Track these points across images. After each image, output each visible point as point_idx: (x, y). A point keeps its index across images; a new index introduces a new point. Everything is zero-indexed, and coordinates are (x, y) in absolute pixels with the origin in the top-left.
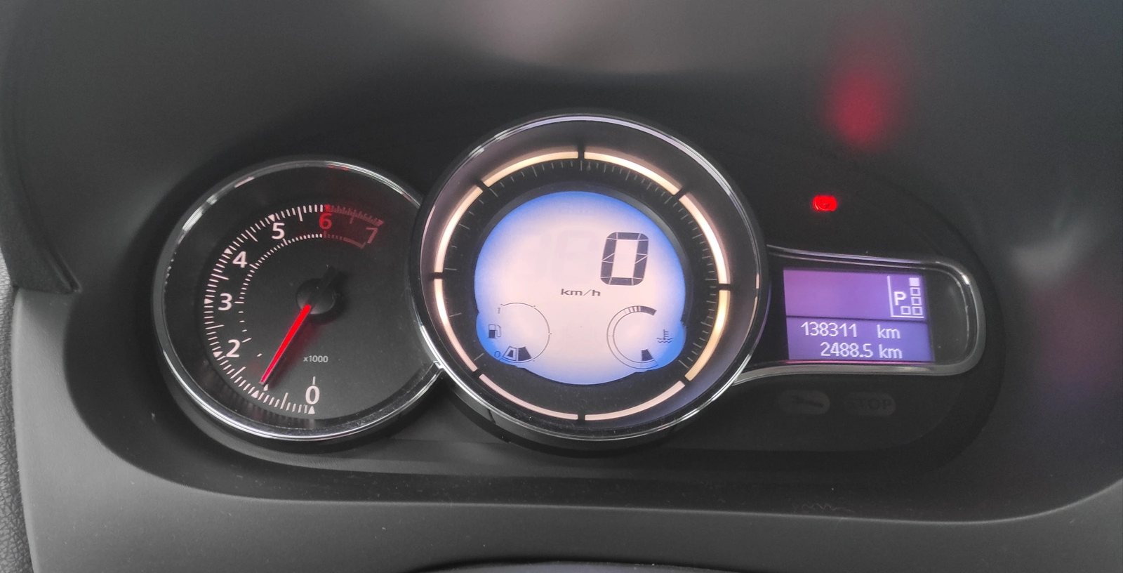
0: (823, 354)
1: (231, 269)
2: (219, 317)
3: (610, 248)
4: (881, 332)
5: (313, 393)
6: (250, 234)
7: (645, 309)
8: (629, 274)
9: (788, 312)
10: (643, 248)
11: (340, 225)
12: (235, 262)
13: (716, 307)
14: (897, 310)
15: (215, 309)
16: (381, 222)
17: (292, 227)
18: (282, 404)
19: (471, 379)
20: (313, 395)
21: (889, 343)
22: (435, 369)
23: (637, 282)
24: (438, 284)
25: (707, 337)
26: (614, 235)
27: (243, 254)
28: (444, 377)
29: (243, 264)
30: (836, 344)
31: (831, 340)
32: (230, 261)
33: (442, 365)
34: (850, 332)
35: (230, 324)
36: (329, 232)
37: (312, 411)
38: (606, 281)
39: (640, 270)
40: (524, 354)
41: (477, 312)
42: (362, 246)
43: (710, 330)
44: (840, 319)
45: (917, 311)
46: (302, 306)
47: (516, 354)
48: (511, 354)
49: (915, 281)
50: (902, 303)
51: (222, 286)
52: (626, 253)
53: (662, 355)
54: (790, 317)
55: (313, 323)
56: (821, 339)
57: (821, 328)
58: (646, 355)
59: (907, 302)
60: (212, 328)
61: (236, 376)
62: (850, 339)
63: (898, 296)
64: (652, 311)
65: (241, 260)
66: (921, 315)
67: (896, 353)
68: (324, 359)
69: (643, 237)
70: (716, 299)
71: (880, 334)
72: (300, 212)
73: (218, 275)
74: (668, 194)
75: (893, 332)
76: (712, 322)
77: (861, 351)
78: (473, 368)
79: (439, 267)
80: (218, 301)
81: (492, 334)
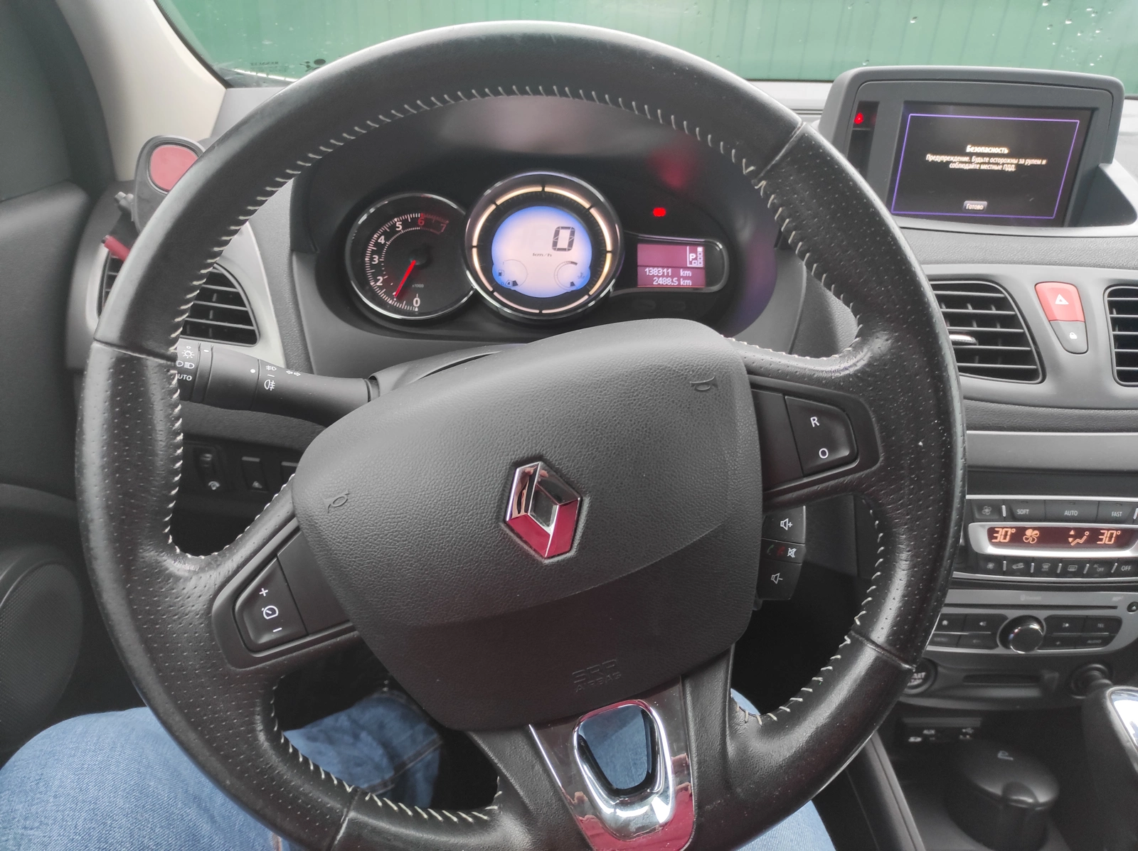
0: (654, 283)
1: (377, 244)
2: (373, 267)
3: (557, 233)
4: (682, 273)
5: (417, 301)
6: (386, 228)
7: (572, 263)
8: (566, 246)
9: (639, 264)
10: (573, 233)
11: (428, 223)
12: (379, 241)
13: (605, 261)
14: (691, 263)
15: (371, 263)
16: (447, 222)
17: (405, 224)
18: (403, 306)
19: (491, 294)
20: (417, 302)
21: (686, 278)
22: (472, 288)
23: (569, 250)
24: (475, 251)
25: (601, 275)
26: (559, 228)
27: (383, 237)
28: (476, 292)
29: (383, 242)
30: (661, 279)
31: (659, 277)
32: (377, 241)
33: (476, 286)
34: (668, 273)
35: (378, 270)
36: (423, 226)
37: (417, 310)
38: (555, 249)
39: (571, 244)
40: (515, 283)
41: (492, 264)
42: (438, 233)
43: (602, 272)
44: (663, 267)
45: (700, 263)
46: (411, 261)
47: (511, 284)
48: (509, 283)
49: (700, 249)
50: (693, 259)
51: (373, 252)
52: (564, 235)
53: (579, 284)
54: (641, 266)
55: (417, 269)
56: (653, 276)
57: (653, 271)
58: (572, 284)
59: (696, 259)
60: (369, 271)
61: (381, 293)
62: (667, 276)
63: (691, 256)
64: (576, 264)
65: (382, 240)
66: (701, 265)
67: (688, 283)
68: (421, 286)
69: (573, 228)
70: (605, 258)
71: (682, 274)
72: (409, 217)
73: (371, 247)
74: (584, 208)
75: (688, 273)
76: (603, 268)
77: (672, 281)
78: (491, 289)
79: (475, 243)
80: (372, 259)
81: (500, 274)
